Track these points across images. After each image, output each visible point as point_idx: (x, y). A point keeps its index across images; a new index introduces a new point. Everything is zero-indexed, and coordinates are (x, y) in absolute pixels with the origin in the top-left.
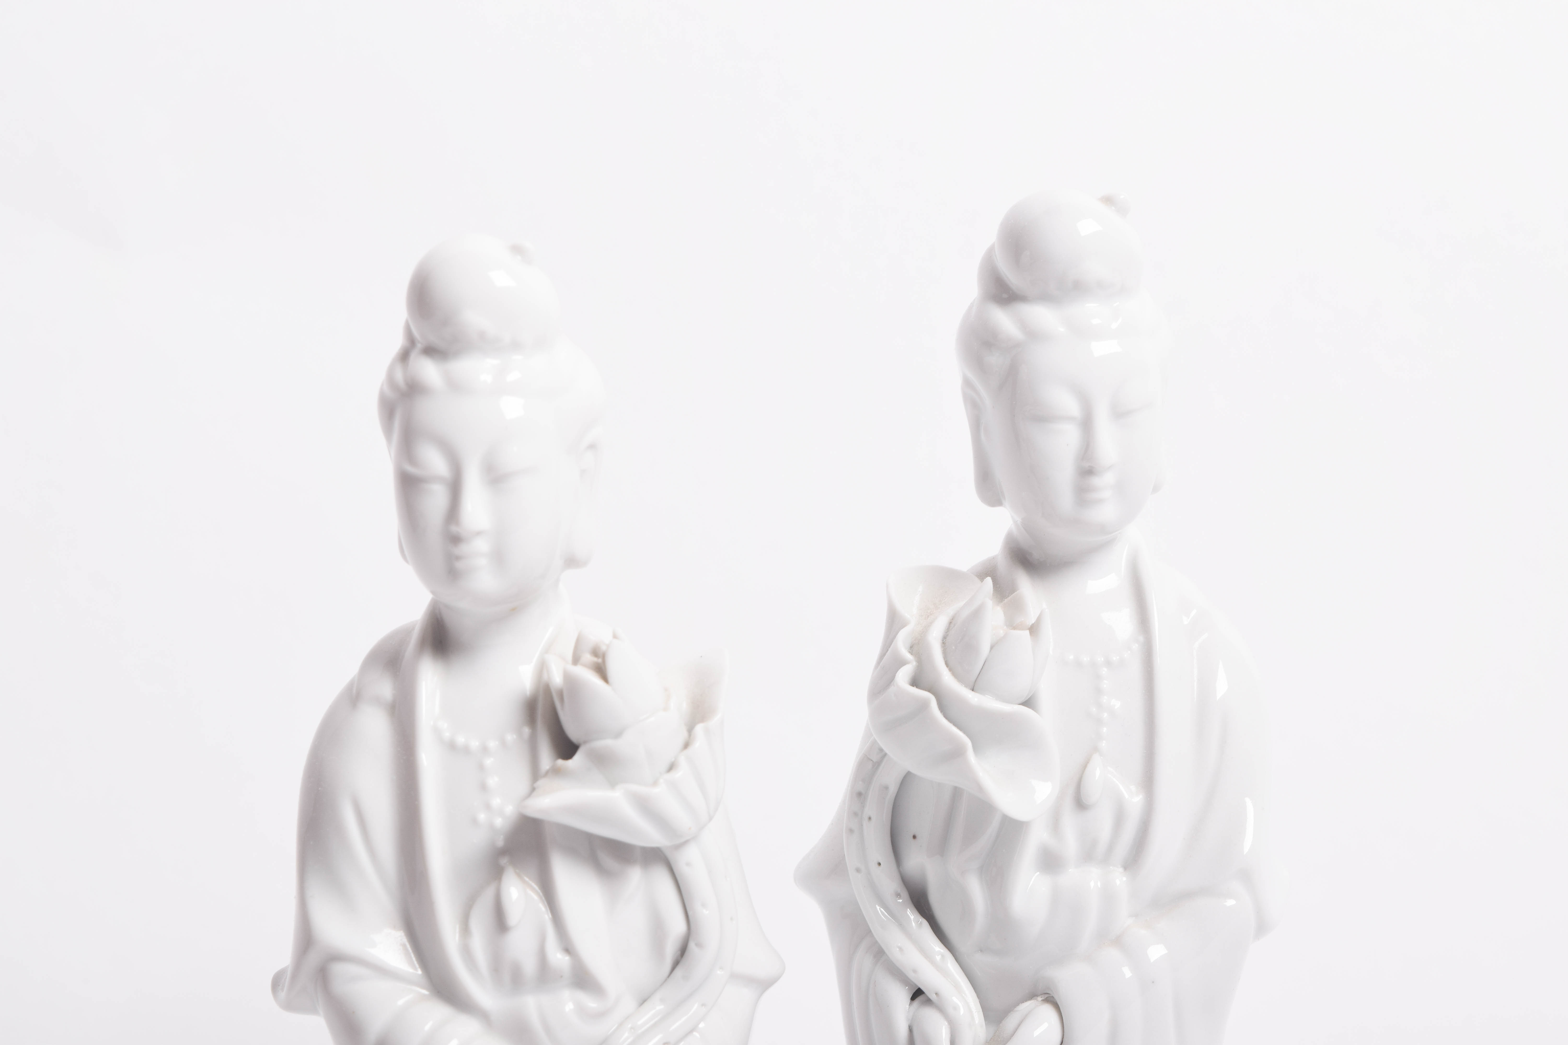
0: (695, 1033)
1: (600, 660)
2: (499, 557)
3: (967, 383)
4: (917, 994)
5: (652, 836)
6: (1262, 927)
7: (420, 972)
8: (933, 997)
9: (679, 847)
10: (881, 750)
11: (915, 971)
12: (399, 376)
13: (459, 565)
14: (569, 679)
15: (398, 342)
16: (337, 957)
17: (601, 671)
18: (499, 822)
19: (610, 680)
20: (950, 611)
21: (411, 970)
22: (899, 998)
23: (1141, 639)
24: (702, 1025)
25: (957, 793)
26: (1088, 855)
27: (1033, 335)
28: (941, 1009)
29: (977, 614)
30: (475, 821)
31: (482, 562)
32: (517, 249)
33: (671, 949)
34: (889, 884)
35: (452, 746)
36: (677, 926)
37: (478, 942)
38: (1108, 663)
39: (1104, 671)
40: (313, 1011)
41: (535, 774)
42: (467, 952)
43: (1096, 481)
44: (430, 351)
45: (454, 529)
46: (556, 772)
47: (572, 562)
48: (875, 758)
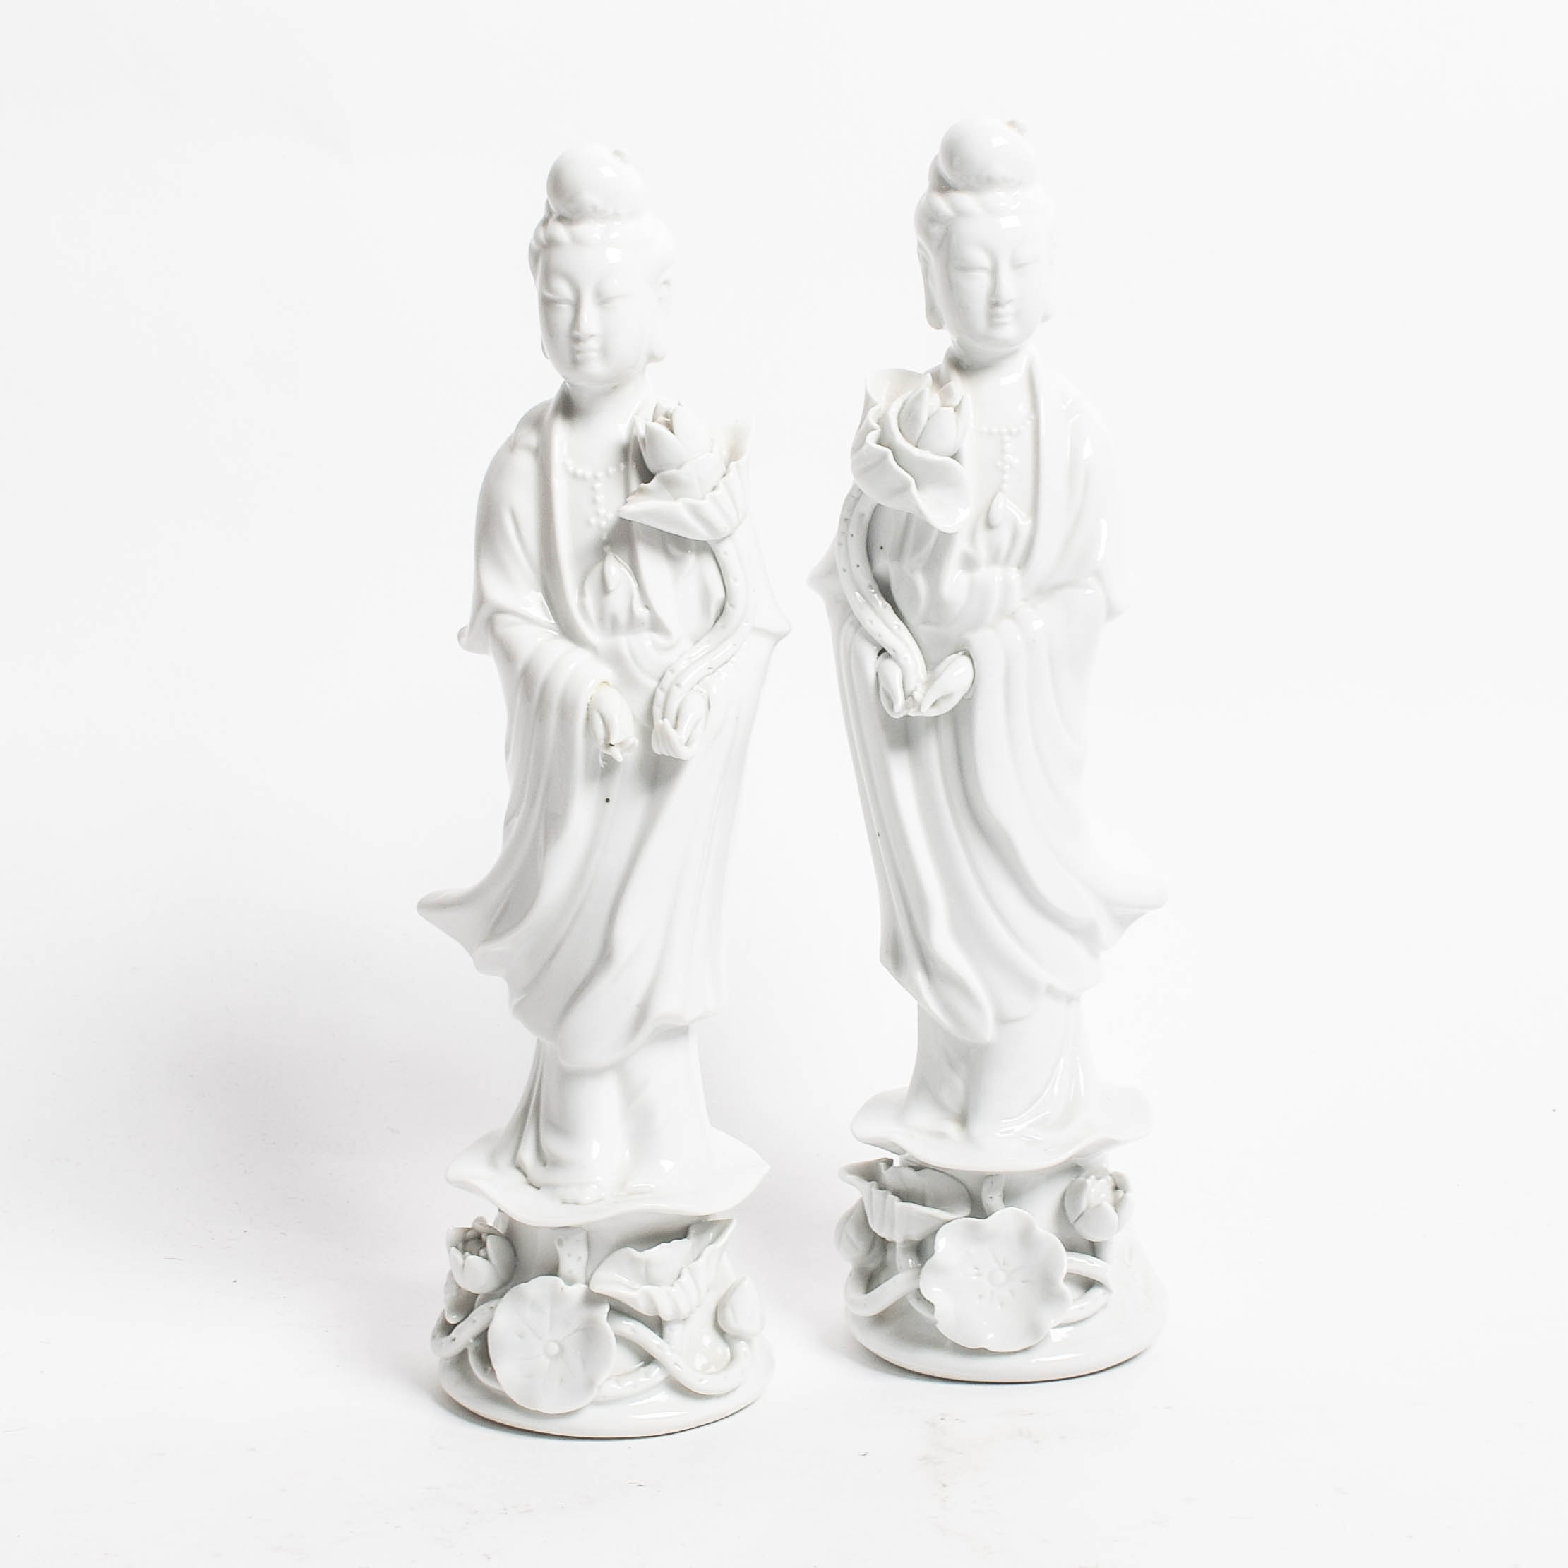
0: (729, 663)
1: (669, 420)
2: (605, 352)
3: (920, 245)
4: (882, 651)
5: (700, 533)
6: (1111, 613)
7: (553, 621)
8: (891, 652)
9: (718, 542)
10: (860, 490)
11: (880, 636)
12: (542, 235)
13: (579, 357)
14: (648, 430)
15: (541, 214)
16: (500, 611)
17: (670, 427)
18: (604, 524)
19: (675, 432)
20: (905, 396)
21: (548, 620)
22: (870, 653)
23: (1033, 417)
24: (733, 659)
25: (909, 517)
26: (994, 559)
27: (960, 213)
28: (896, 661)
29: (919, 398)
30: (589, 524)
31: (594, 355)
32: (617, 153)
33: (714, 609)
34: (865, 579)
35: (574, 476)
36: (719, 594)
37: (590, 600)
38: (1010, 433)
39: (1008, 438)
40: (486, 652)
41: (628, 494)
42: (582, 607)
43: (1000, 310)
44: (561, 219)
45: (576, 333)
46: (640, 491)
47: (652, 358)
48: (856, 496)
